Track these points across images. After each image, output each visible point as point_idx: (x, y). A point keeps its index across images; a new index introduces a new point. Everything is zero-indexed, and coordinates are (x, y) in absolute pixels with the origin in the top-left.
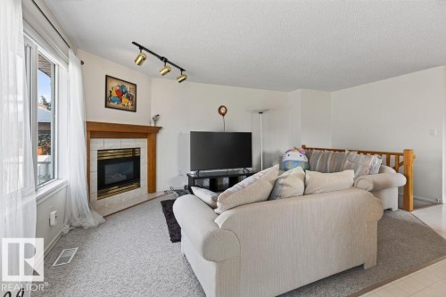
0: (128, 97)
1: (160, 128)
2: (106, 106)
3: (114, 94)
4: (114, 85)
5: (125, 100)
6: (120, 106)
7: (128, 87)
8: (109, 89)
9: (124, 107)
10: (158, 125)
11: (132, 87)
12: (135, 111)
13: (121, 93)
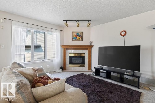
0: (80, 37)
1: (93, 46)
2: (72, 41)
3: (75, 37)
4: (74, 34)
5: (78, 38)
6: (77, 40)
7: (79, 33)
8: (73, 35)
9: (78, 40)
10: (92, 45)
11: (81, 33)
12: (83, 41)
13: (77, 36)
